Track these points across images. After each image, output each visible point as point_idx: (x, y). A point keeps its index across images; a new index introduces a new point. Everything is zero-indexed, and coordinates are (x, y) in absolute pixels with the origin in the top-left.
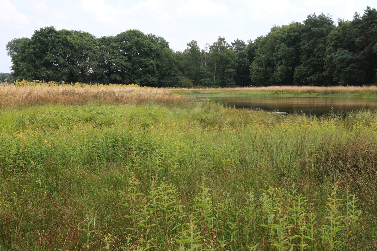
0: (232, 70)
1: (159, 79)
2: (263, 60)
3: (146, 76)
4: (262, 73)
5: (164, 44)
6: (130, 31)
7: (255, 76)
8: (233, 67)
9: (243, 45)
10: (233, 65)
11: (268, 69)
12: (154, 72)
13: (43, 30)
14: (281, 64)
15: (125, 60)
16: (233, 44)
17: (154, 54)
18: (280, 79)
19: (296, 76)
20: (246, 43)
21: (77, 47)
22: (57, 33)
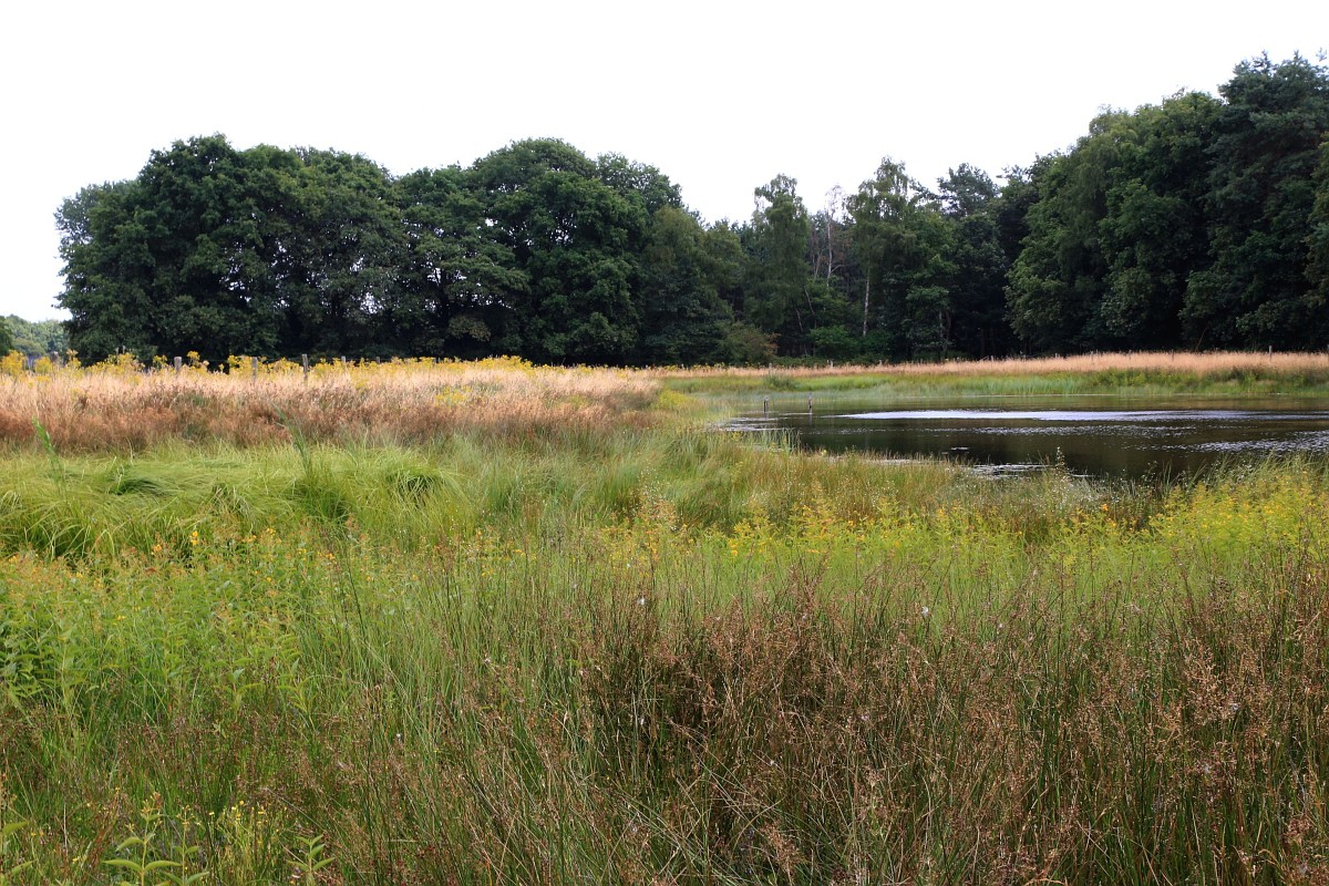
0: (934, 291)
1: (642, 333)
2: (1057, 248)
3: (588, 321)
4: (1054, 302)
5: (660, 193)
6: (528, 145)
7: (1028, 313)
8: (939, 277)
9: (984, 187)
10: (939, 271)
11: (1078, 283)
12: (619, 306)
13: (184, 148)
14: (1131, 263)
15: (504, 259)
16: (943, 185)
17: (619, 235)
18: (1128, 323)
19: (1193, 310)
20: (995, 181)
21: (317, 212)
22: (237, 159)
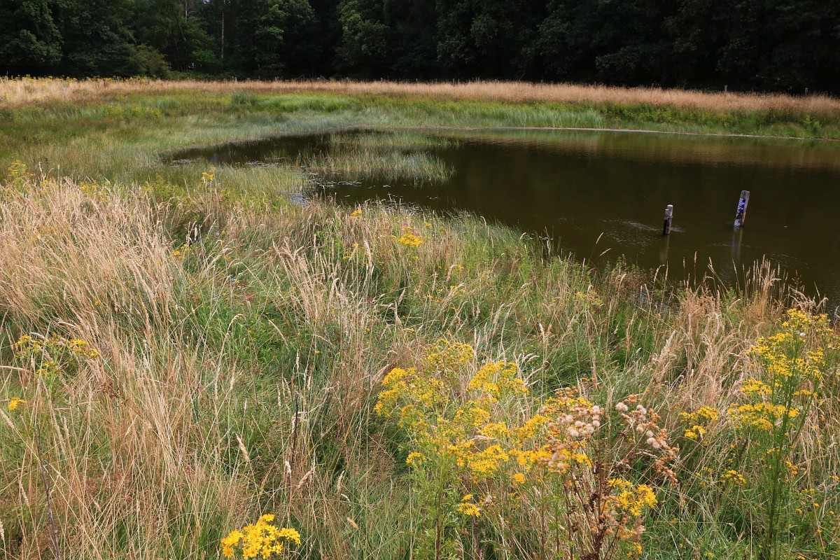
0: (275, 30)
1: (65, 50)
3: (18, 37)
4: (381, 40)
8: (276, 21)
10: (277, 17)
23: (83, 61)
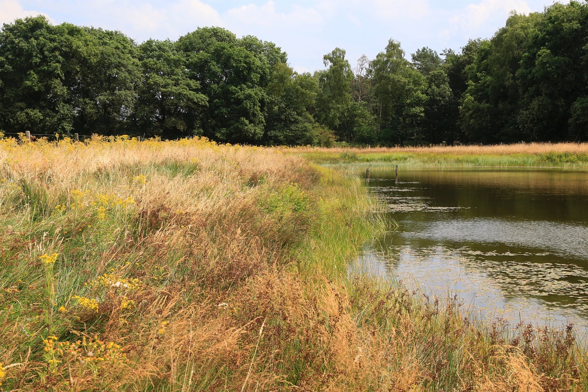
0: (416, 110)
3: (238, 122)
5: (276, 57)
7: (472, 121)
8: (418, 102)
10: (419, 99)
13: (22, 23)
14: (538, 93)
15: (194, 87)
16: (414, 58)
17: (255, 77)
23: (276, 136)
